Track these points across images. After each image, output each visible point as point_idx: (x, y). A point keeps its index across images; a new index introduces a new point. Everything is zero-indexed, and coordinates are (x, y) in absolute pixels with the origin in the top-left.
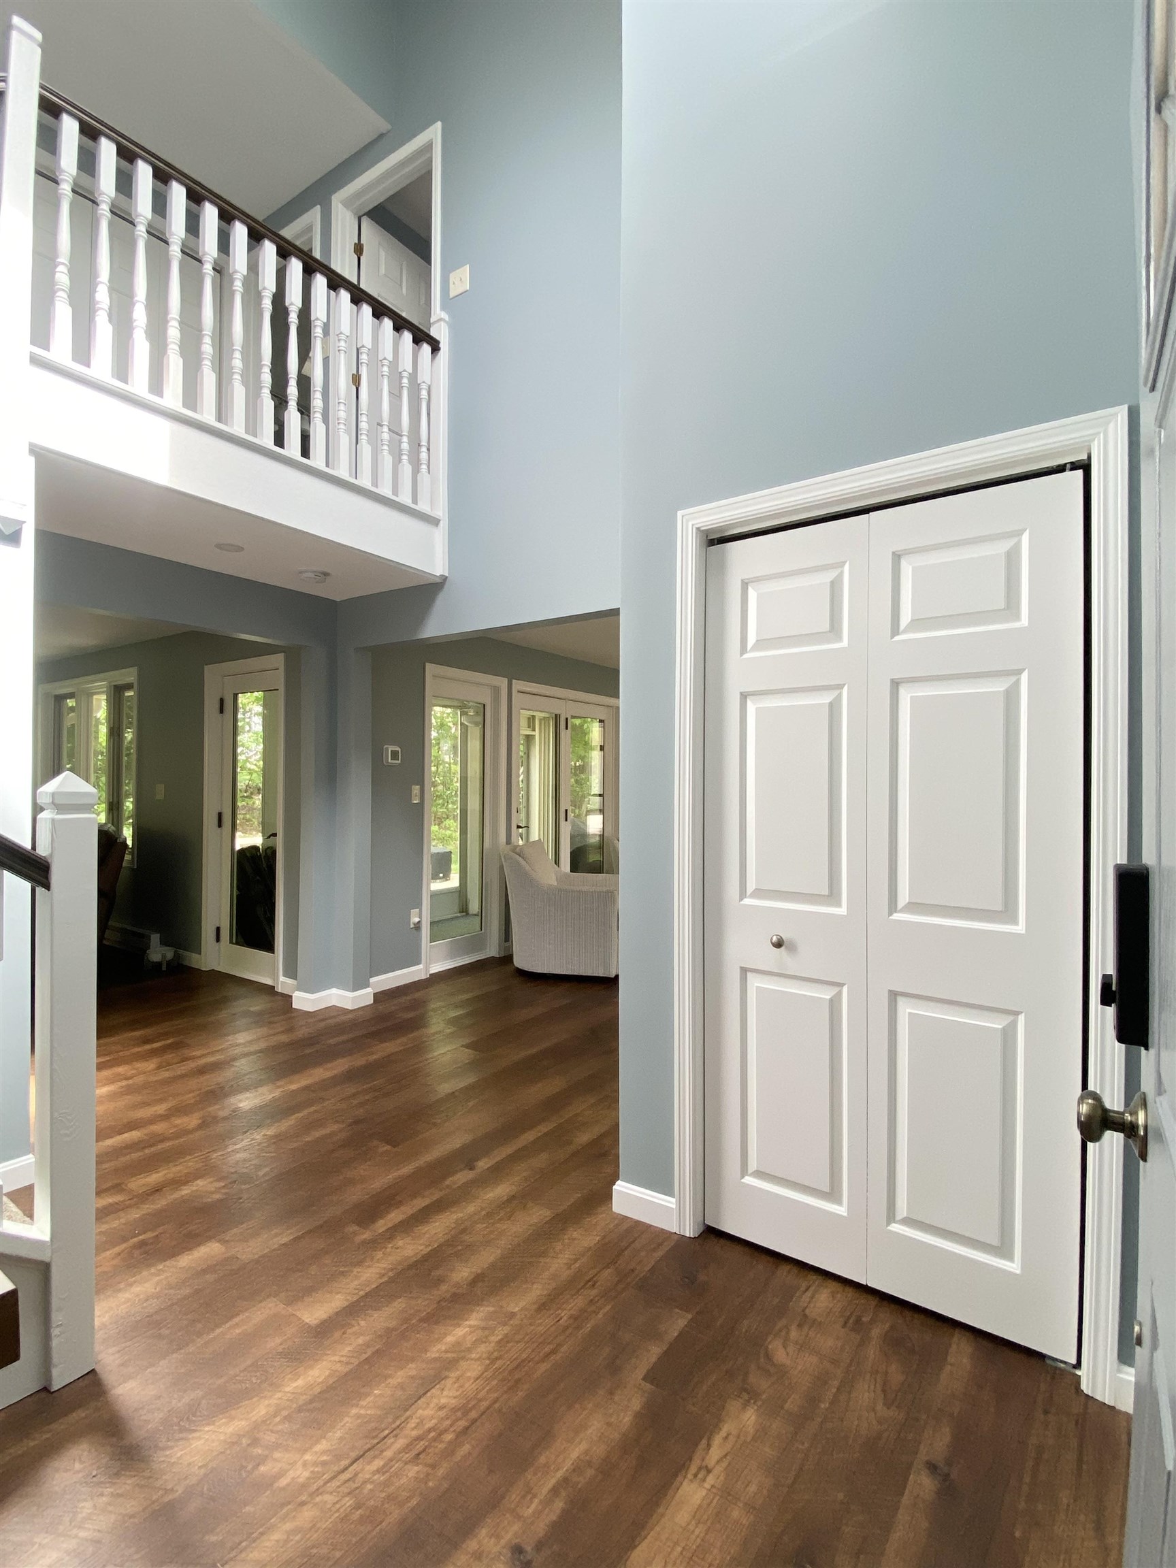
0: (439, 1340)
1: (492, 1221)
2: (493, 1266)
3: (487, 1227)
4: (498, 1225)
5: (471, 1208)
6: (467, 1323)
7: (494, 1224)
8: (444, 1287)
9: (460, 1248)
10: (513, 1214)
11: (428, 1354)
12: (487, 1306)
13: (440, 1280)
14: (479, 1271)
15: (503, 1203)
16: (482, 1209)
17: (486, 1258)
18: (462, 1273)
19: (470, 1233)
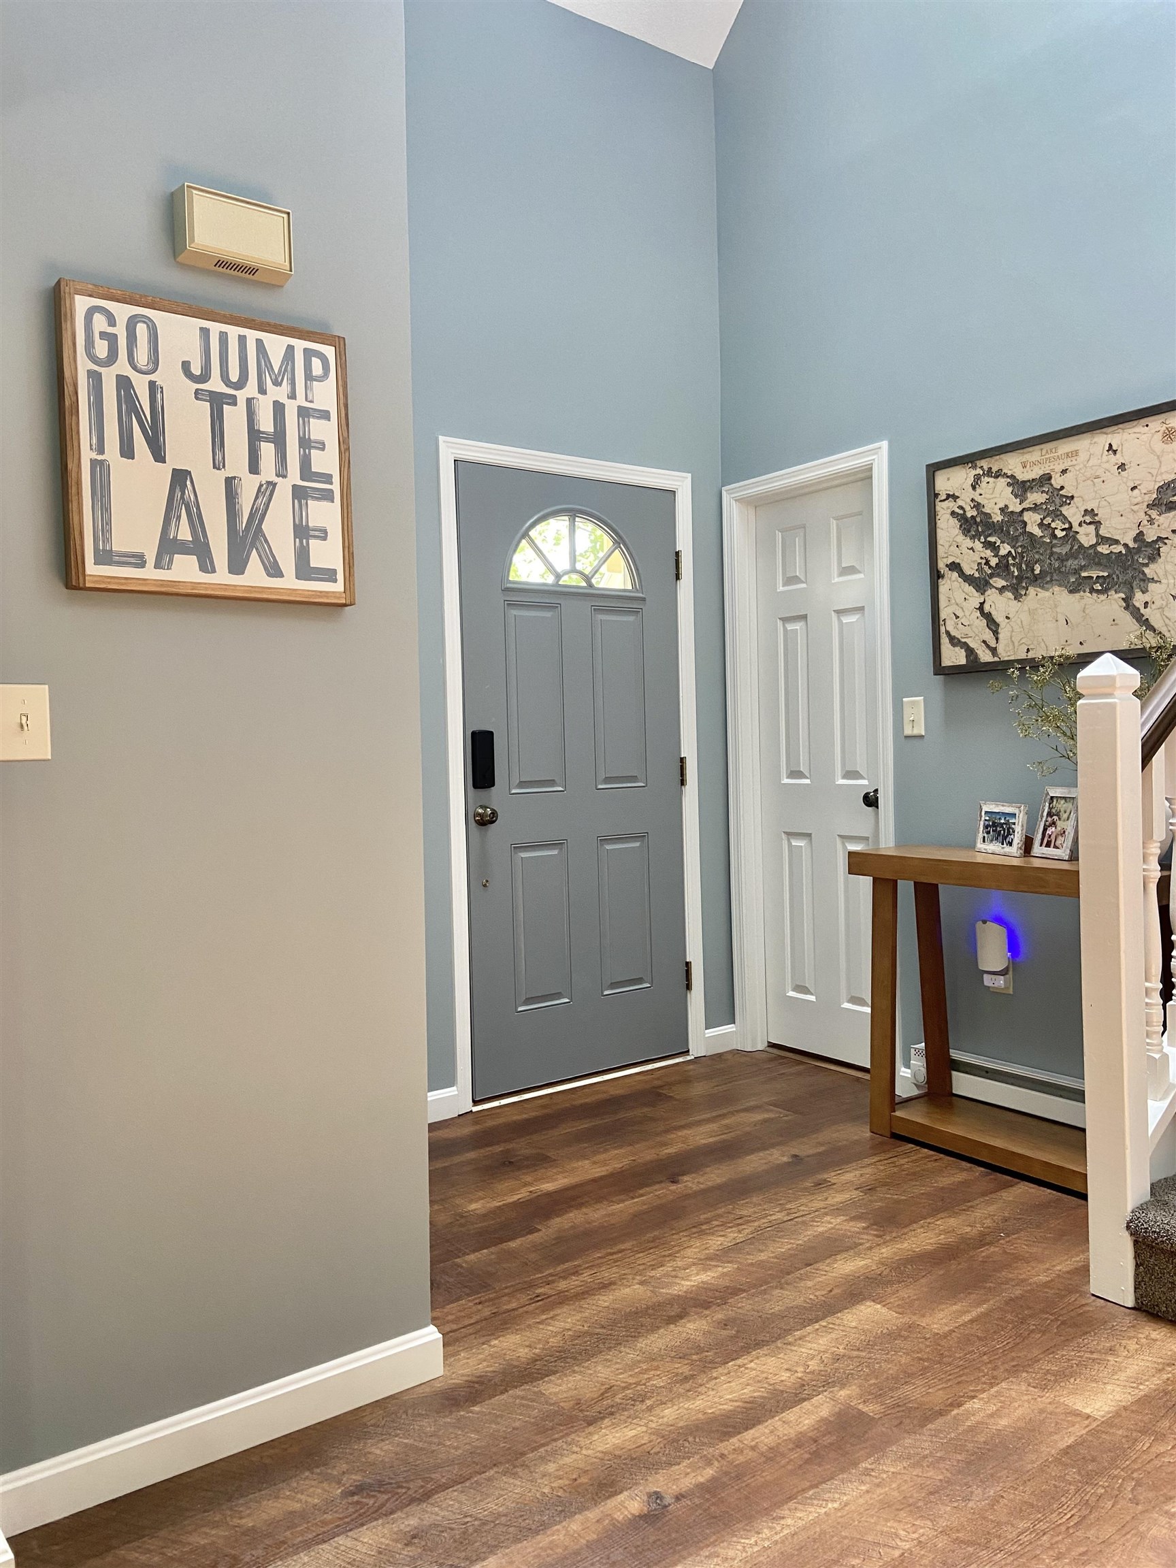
0: (724, 1275)
1: (639, 1388)
2: (654, 1329)
3: (649, 1379)
4: (631, 1380)
5: (669, 1414)
6: (692, 1283)
7: (637, 1384)
8: (720, 1316)
9: (694, 1357)
10: (602, 1394)
11: (736, 1266)
12: (667, 1294)
13: (725, 1324)
14: (672, 1326)
15: (612, 1414)
16: (650, 1409)
17: (660, 1340)
18: (694, 1327)
19: (677, 1374)
